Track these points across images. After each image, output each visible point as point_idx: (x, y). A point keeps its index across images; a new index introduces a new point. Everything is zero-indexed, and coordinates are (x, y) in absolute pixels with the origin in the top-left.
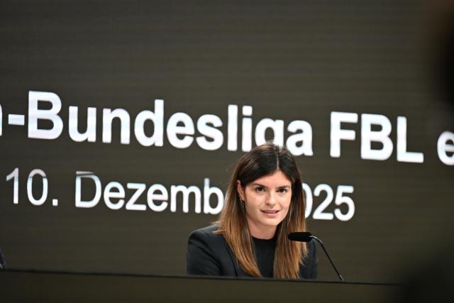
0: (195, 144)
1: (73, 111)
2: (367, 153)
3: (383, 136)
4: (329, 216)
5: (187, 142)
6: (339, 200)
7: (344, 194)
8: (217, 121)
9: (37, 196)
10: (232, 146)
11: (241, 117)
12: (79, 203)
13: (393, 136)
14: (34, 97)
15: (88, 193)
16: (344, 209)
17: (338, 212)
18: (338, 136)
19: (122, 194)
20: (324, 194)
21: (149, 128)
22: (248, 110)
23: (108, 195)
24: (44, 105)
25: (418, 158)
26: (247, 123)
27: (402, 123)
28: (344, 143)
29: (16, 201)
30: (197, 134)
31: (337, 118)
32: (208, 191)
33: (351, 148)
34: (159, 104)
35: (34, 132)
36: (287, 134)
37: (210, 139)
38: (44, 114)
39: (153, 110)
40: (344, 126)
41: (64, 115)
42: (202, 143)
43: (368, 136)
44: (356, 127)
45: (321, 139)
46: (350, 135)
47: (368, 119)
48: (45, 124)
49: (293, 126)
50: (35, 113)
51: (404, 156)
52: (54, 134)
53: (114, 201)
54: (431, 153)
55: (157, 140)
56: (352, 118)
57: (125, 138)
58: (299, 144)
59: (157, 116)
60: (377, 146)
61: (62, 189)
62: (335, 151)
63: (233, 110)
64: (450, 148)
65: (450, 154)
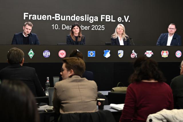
0: (80, 20)
1: (62, 16)
2: (106, 20)
3: (109, 18)
4: (101, 30)
5: (79, 20)
6: (102, 27)
7: (103, 26)
8: (83, 17)
9: (56, 28)
10: (86, 20)
11: (87, 16)
12: (63, 29)
13: (111, 18)
14: (56, 15)
15: (64, 27)
16: (103, 28)
17: (102, 29)
18: (102, 18)
19: (69, 27)
20: (100, 26)
21: (73, 18)
22: (88, 15)
23: (67, 28)
24: (57, 16)
25: (115, 21)
26: (88, 17)
27: (112, 16)
28: (103, 19)
29: (53, 29)
30: (80, 19)
31: (102, 16)
32: (82, 27)
33: (104, 20)
34: (75, 15)
35: (56, 19)
36: (94, 18)
37: (82, 19)
38: (58, 17)
39: (74, 16)
40: (103, 17)
41: (60, 17)
42: (81, 20)
43: (107, 18)
44: (105, 17)
45: (99, 19)
46: (104, 18)
47: (107, 16)
48: (57, 18)
49: (95, 17)
50: (56, 17)
51: (112, 21)
52: (59, 19)
53: (68, 28)
54: (117, 20)
55: (74, 20)
56: (104, 16)
57: (69, 20)
58: (96, 20)
59: (74, 17)
60: (108, 19)
61: (60, 27)
62: (102, 20)
63: (86, 15)
64: (120, 19)
65: (120, 20)
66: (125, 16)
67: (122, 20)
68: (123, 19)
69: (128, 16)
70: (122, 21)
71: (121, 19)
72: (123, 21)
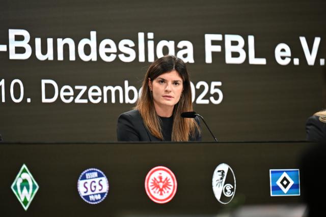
0: (117, 59)
1: (38, 41)
2: (229, 60)
3: (239, 49)
4: (207, 102)
5: (112, 58)
6: (213, 91)
7: (216, 87)
8: (131, 44)
9: (17, 97)
10: (142, 59)
11: (146, 40)
12: (44, 100)
13: (246, 48)
14: (12, 33)
15: (50, 94)
16: (216, 96)
17: (212, 99)
18: (210, 49)
19: (72, 93)
20: (202, 87)
21: (87, 50)
22: (151, 35)
23: (63, 94)
24: (19, 38)
25: (263, 61)
26: (151, 44)
27: (251, 39)
28: (214, 54)
29: (3, 100)
30: (119, 52)
31: (209, 38)
32: (128, 89)
33: (219, 57)
34: (93, 34)
35: (13, 56)
36: (177, 50)
37: (127, 55)
38: (20, 44)
39: (89, 38)
40: (214, 43)
41: (32, 43)
42: (122, 58)
43: (229, 49)
44: (222, 43)
46: (218, 49)
47: (229, 38)
48: (20, 50)
49: (181, 44)
50: (13, 44)
51: (253, 61)
52: (26, 56)
53: (67, 97)
54: (271, 58)
55: (93, 57)
56: (218, 37)
57: (72, 57)
58: (185, 56)
59: (93, 43)
60: (235, 55)
61: (33, 90)
62: (209, 59)
63: (141, 36)
64: (283, 54)
65: (283, 58)
66: (303, 40)
67: (292, 58)
68: (297, 52)
69: (317, 41)
70: (292, 61)
71: (288, 52)
72: (296, 61)
